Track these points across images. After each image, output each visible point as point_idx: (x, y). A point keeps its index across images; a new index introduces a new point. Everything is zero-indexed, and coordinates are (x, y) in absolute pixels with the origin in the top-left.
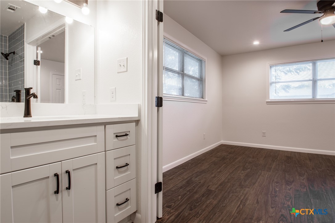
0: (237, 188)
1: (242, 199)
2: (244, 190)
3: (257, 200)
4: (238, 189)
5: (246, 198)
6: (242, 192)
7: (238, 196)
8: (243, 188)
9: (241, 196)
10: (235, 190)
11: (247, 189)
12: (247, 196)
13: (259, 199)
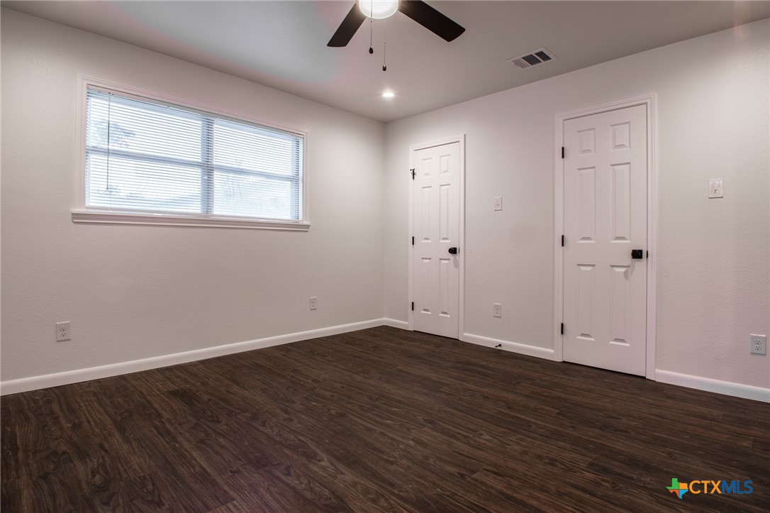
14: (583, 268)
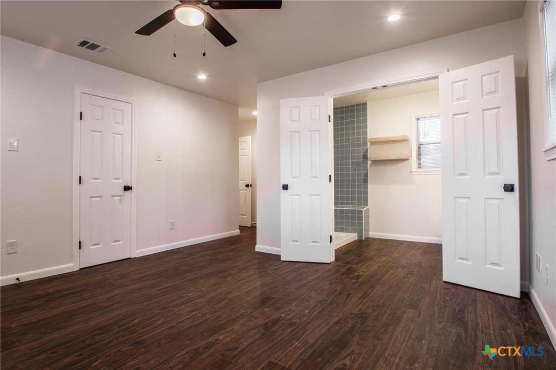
0: (372, 313)
1: (367, 298)
2: (360, 310)
3: (347, 297)
4: (370, 311)
5: (361, 300)
6: (365, 307)
7: (372, 301)
8: (362, 313)
9: (367, 301)
10: (375, 309)
11: (355, 311)
12: (360, 301)
13: (346, 297)
14: (94, 199)
